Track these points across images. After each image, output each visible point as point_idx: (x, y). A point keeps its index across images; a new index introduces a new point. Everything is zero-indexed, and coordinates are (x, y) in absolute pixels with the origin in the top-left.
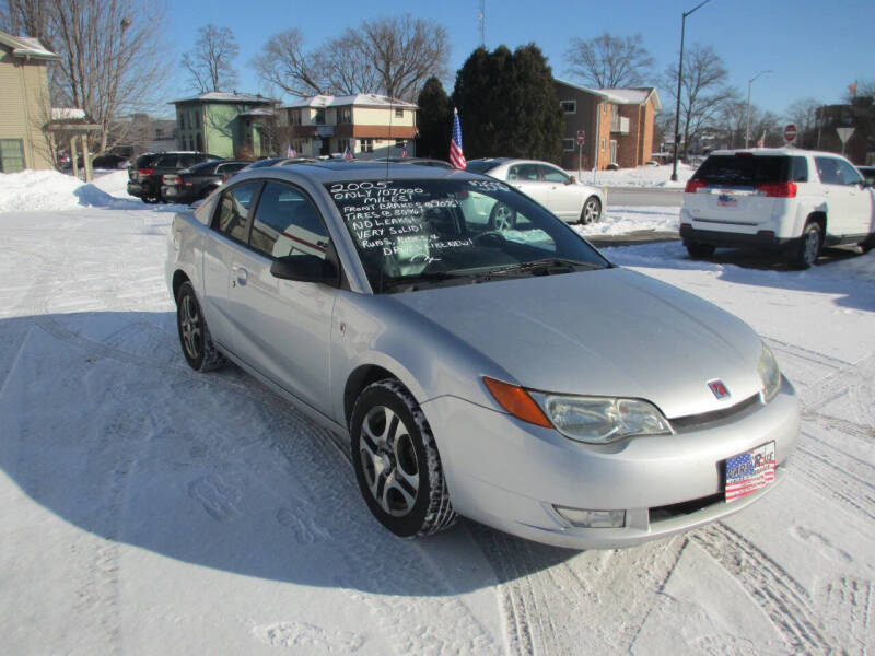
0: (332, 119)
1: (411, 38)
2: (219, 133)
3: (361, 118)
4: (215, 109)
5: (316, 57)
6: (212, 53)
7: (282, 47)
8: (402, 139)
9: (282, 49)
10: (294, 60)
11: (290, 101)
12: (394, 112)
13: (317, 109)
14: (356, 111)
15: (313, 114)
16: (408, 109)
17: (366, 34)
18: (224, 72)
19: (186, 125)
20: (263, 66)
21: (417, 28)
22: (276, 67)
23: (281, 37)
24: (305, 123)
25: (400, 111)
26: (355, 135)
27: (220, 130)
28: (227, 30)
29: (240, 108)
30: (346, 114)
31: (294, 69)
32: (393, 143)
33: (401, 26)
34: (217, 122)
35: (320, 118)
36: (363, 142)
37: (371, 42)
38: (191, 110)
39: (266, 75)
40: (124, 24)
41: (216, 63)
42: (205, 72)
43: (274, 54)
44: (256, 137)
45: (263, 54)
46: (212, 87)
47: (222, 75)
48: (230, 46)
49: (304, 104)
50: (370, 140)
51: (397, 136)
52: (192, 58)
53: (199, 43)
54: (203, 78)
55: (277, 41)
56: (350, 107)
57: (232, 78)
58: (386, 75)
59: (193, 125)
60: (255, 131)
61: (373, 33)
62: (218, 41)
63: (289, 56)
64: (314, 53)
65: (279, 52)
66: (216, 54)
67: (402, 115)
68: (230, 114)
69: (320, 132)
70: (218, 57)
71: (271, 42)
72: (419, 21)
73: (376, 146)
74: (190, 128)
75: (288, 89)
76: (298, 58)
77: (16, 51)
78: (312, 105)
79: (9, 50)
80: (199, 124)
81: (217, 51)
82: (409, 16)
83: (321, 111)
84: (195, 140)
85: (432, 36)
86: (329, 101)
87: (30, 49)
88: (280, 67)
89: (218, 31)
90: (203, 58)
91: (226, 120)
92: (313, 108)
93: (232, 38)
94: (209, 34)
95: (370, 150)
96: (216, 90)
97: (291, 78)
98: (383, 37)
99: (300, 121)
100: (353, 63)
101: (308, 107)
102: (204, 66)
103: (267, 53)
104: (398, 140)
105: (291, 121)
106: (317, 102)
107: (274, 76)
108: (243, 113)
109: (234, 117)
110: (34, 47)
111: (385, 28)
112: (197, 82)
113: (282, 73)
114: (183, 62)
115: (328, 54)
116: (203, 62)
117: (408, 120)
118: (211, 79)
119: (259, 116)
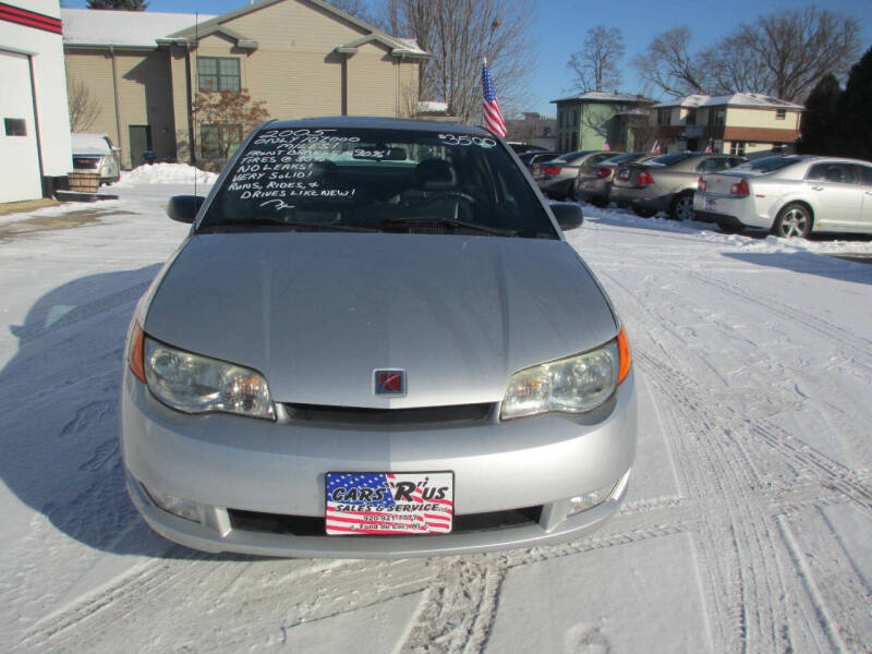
0: (703, 120)
1: (814, 33)
2: (595, 132)
3: (734, 119)
4: (594, 108)
5: (705, 56)
6: (598, 53)
7: (667, 46)
8: (781, 143)
9: (668, 48)
10: (679, 60)
11: (666, 100)
12: (774, 113)
13: (689, 108)
14: (730, 112)
15: (684, 114)
16: (792, 110)
17: (762, 31)
18: (609, 72)
19: (564, 124)
20: (645, 66)
21: (823, 21)
22: (659, 66)
23: (668, 36)
24: (673, 123)
25: (781, 113)
26: (725, 137)
27: (596, 129)
28: (617, 31)
29: (619, 108)
30: (720, 115)
31: (678, 68)
32: (769, 147)
33: (803, 19)
34: (593, 121)
35: (691, 118)
36: (734, 146)
37: (767, 38)
38: (570, 108)
39: (648, 75)
40: (495, 25)
41: (601, 63)
42: (590, 73)
43: (659, 53)
44: (631, 138)
45: (646, 53)
46: (594, 87)
47: (606, 75)
48: (617, 46)
49: (676, 103)
50: (742, 143)
51: (775, 140)
52: (579, 60)
53: (587, 44)
54: (587, 78)
55: (663, 40)
56: (724, 107)
57: (615, 78)
58: (780, 74)
59: (571, 122)
60: (629, 131)
61: (770, 27)
62: (606, 41)
63: (674, 55)
64: (704, 51)
65: (664, 51)
66: (602, 55)
67: (784, 116)
68: (607, 113)
69: (690, 133)
70: (604, 57)
71: (657, 41)
72: (825, 14)
73: (748, 149)
74: (568, 126)
75: (667, 89)
76: (683, 58)
77: (395, 50)
78: (683, 104)
79: (389, 49)
80: (576, 122)
81: (604, 51)
82: (814, 8)
83: (693, 111)
84: (570, 137)
85: (840, 28)
86: (704, 100)
87: (406, 49)
88: (664, 67)
89: (607, 32)
90: (589, 58)
91: (603, 120)
92: (684, 107)
93: (620, 38)
94: (598, 36)
95: (741, 153)
96: (598, 90)
97: (674, 78)
98: (782, 34)
99: (669, 120)
100: (746, 63)
101: (679, 107)
102: (589, 66)
103: (651, 52)
104: (775, 143)
105: (660, 120)
106: (689, 101)
107: (655, 75)
108: (621, 113)
109: (611, 116)
110: (411, 47)
111: (784, 23)
112: (581, 82)
113: (664, 74)
114: (570, 63)
115: (720, 52)
116: (588, 62)
117: (791, 122)
118: (595, 80)
119: (634, 116)
